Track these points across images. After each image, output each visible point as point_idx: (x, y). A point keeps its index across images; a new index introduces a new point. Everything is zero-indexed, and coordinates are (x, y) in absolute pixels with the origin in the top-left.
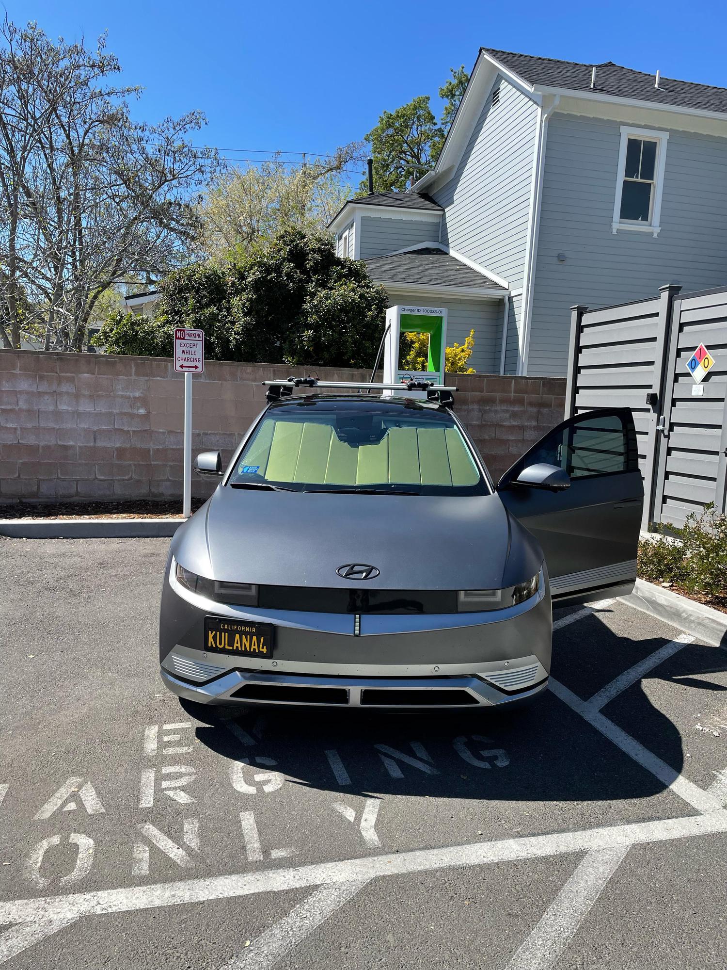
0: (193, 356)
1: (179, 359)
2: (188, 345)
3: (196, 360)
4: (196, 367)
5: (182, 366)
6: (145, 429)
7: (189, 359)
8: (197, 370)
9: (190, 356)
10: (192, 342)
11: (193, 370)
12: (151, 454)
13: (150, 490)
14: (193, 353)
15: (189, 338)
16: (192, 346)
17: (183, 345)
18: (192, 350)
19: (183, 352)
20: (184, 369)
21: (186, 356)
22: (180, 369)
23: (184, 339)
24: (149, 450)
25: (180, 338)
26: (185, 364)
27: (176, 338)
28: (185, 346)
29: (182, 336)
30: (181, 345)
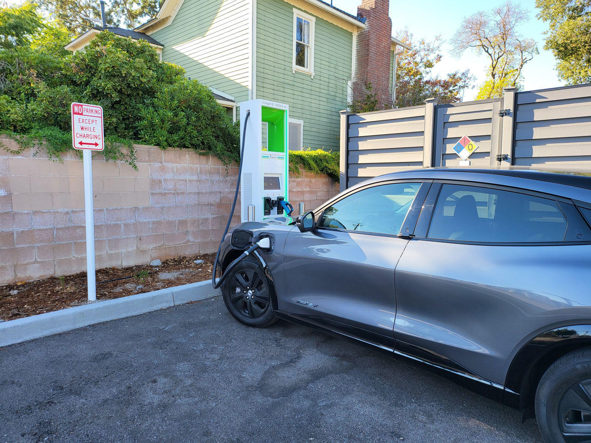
0: (93, 133)
1: (78, 135)
2: (87, 121)
3: (96, 137)
4: (96, 144)
5: (81, 143)
6: (6, 211)
8: (97, 147)
9: (89, 133)
10: (91, 118)
11: (93, 147)
12: (15, 237)
13: (16, 275)
14: (92, 130)
15: (88, 114)
16: (90, 122)
17: (81, 121)
18: (91, 126)
19: (82, 128)
20: (84, 146)
21: (84, 132)
22: (80, 146)
23: (82, 114)
24: (13, 234)
25: (78, 114)
26: (84, 140)
27: (74, 113)
28: (83, 121)
29: (80, 111)
30: (79, 120)
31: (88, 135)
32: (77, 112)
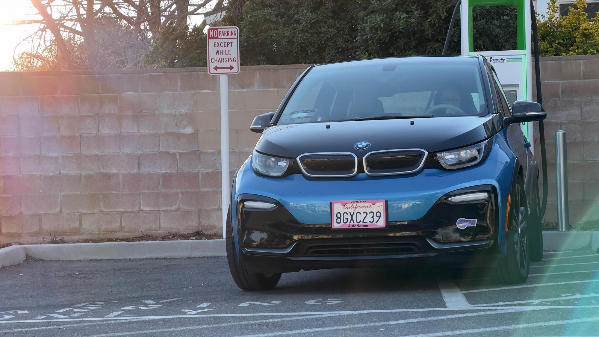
0: (228, 56)
1: (213, 60)
2: (222, 45)
3: (231, 60)
4: (231, 68)
5: (216, 68)
6: (193, 150)
7: (223, 60)
9: (224, 56)
10: (227, 41)
11: (228, 71)
14: (227, 53)
15: (223, 37)
16: (226, 45)
17: (216, 45)
18: (227, 49)
19: (217, 53)
20: (219, 71)
21: (220, 56)
22: (215, 71)
23: (217, 38)
24: (198, 175)
25: (214, 38)
26: (219, 65)
27: (210, 38)
28: (218, 45)
29: (216, 35)
30: (214, 45)
31: (223, 59)
32: (213, 37)
